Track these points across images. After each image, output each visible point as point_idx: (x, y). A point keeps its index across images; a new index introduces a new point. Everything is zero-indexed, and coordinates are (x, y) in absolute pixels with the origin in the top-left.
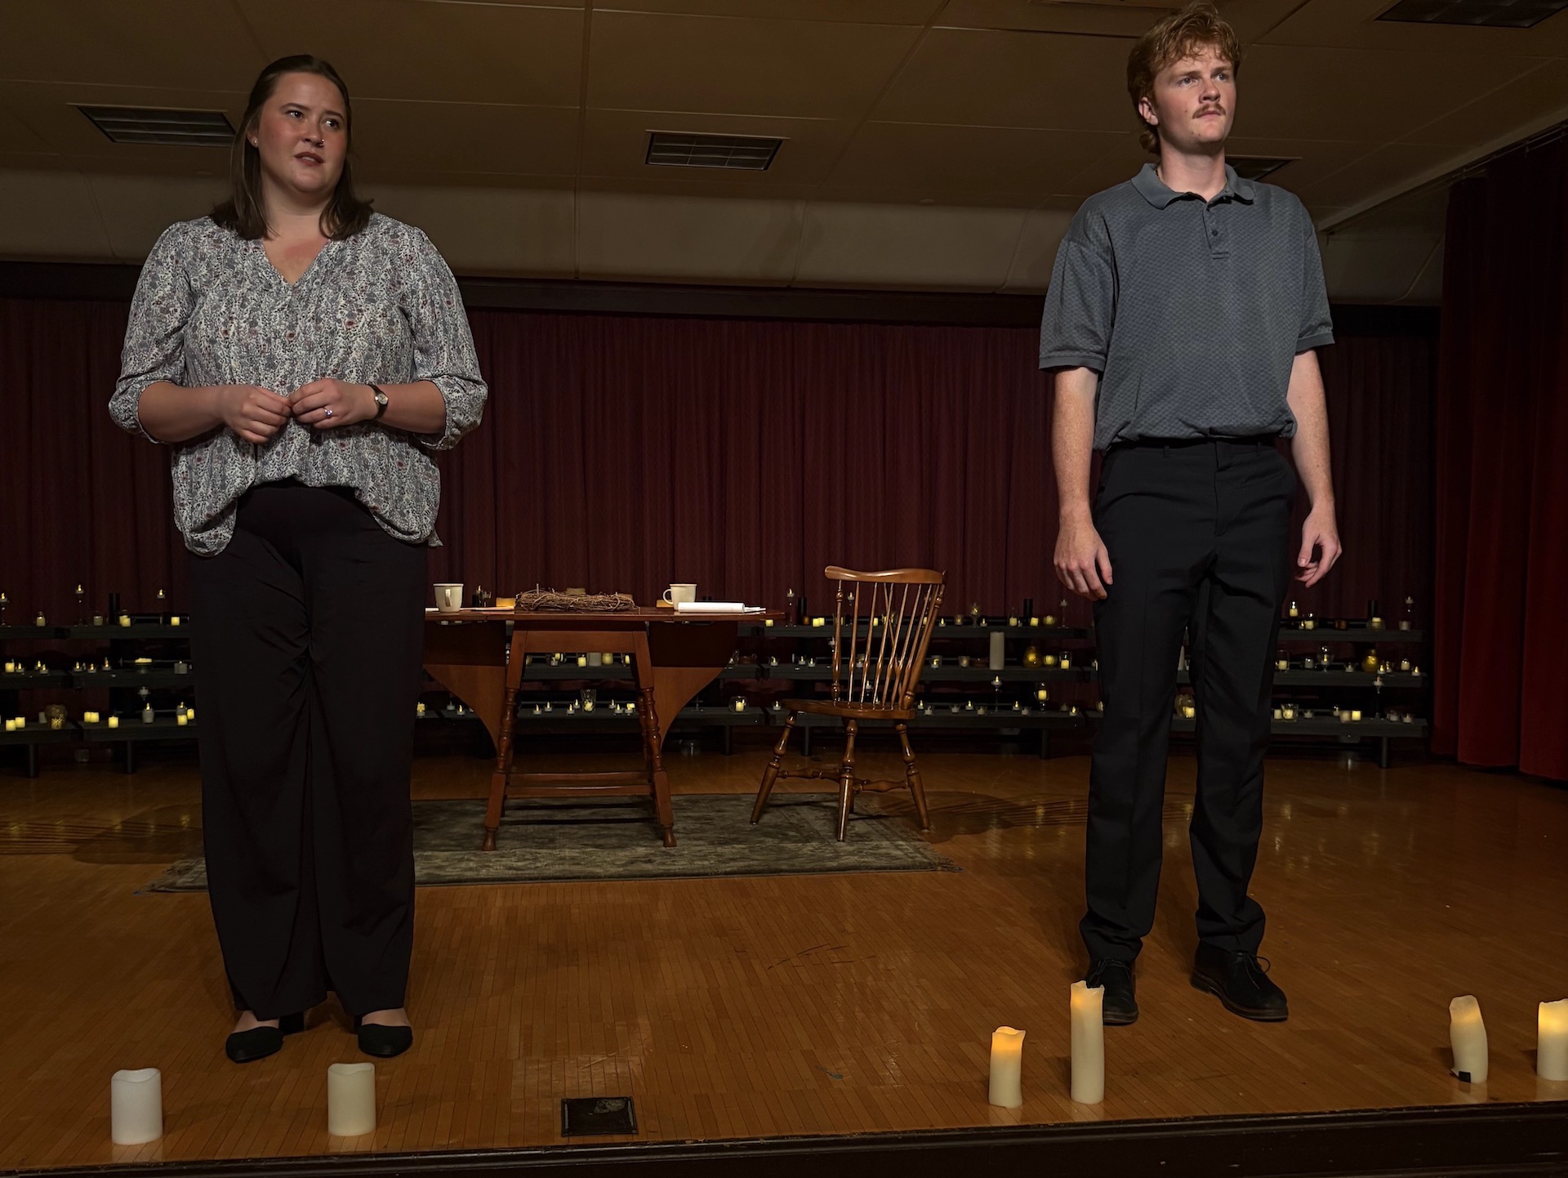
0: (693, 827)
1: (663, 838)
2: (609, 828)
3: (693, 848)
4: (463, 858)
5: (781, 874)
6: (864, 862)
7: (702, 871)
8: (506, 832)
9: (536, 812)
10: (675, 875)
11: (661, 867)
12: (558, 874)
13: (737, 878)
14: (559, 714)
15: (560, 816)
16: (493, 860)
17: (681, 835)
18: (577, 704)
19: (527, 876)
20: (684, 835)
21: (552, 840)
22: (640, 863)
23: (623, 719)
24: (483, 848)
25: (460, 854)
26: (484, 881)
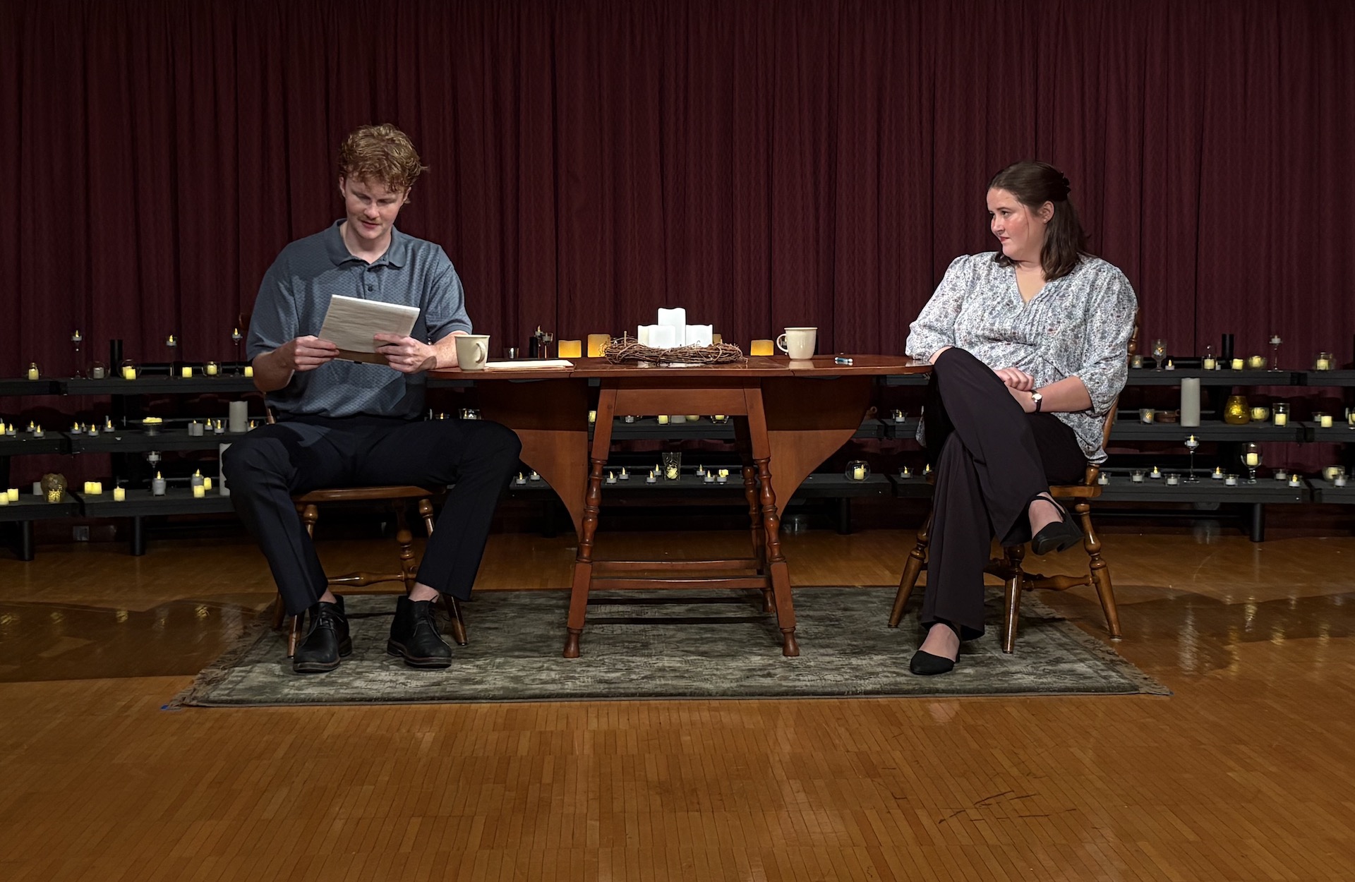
0: (816, 631)
1: (784, 645)
2: (713, 630)
3: (820, 659)
4: (543, 666)
5: (937, 695)
6: (1042, 683)
7: (836, 689)
8: (589, 633)
9: (621, 608)
10: (803, 693)
11: (784, 683)
12: (659, 690)
13: (882, 700)
14: (637, 483)
15: (651, 613)
16: (579, 670)
17: (804, 641)
18: (657, 469)
19: (622, 691)
20: (807, 641)
21: (646, 645)
22: (757, 678)
23: (716, 490)
24: (565, 654)
25: (538, 662)
26: (571, 697)
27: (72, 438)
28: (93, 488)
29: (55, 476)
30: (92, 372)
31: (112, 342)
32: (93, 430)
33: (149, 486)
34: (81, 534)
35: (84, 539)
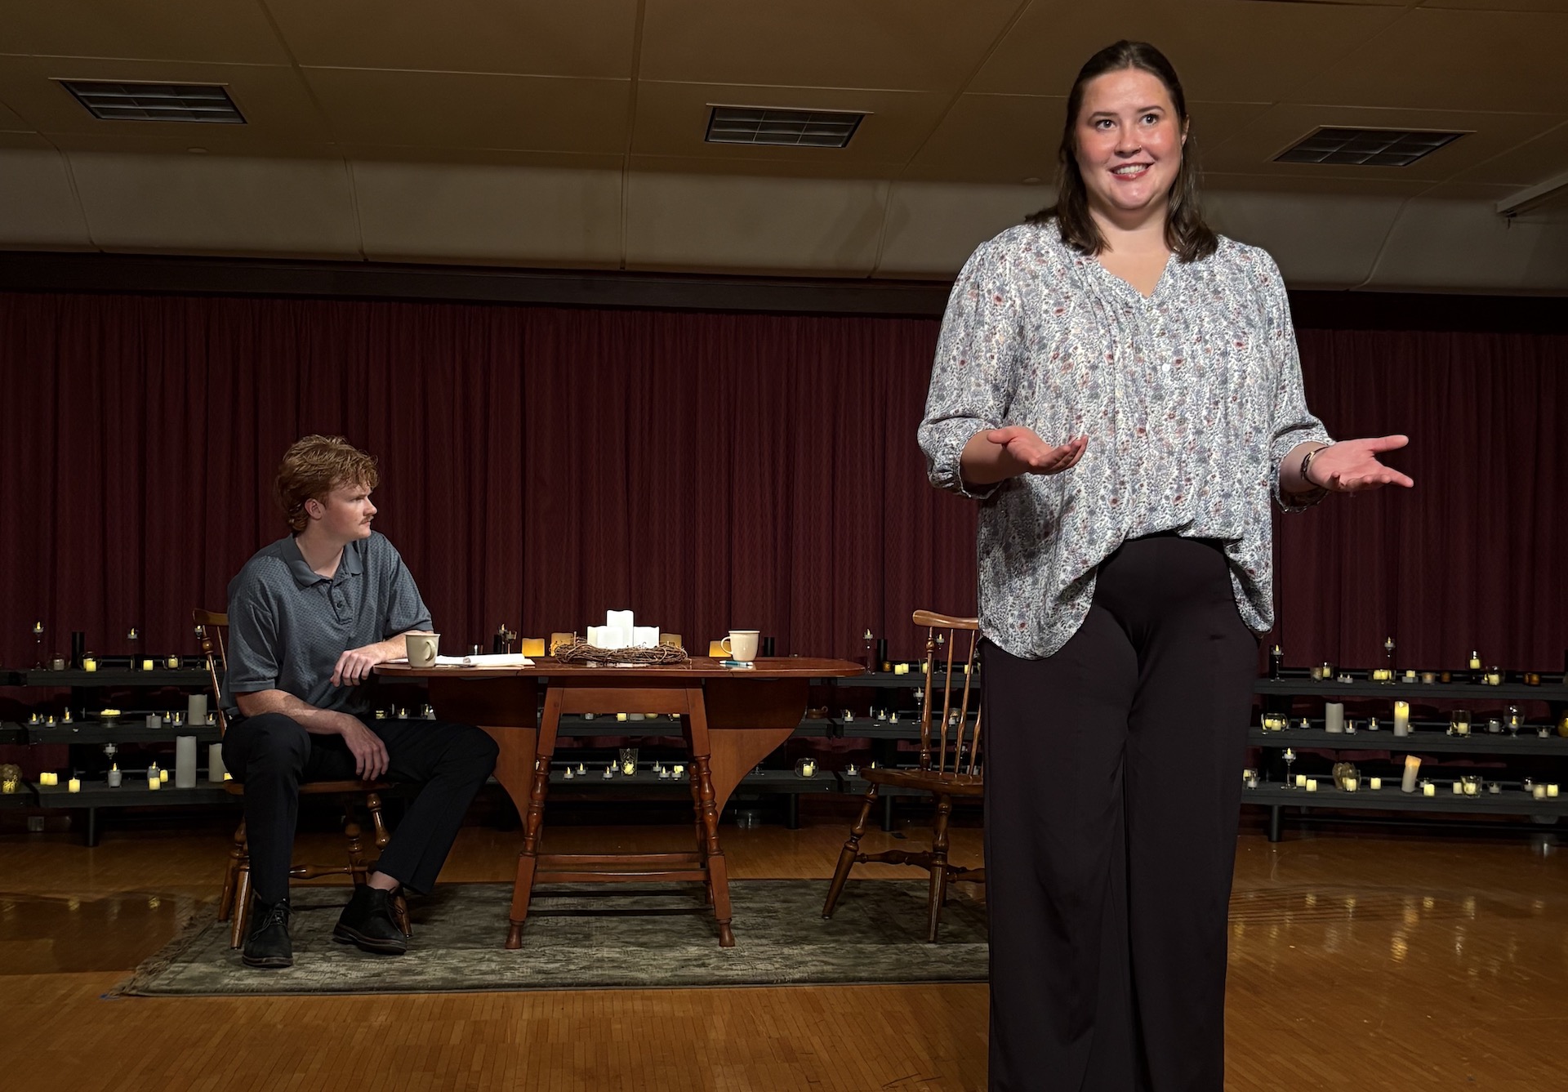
0: (754, 922)
1: (720, 936)
2: (654, 922)
3: (754, 949)
4: (484, 957)
5: (861, 983)
6: (959, 971)
7: (765, 978)
8: (533, 925)
9: (568, 900)
10: (734, 983)
11: (717, 973)
12: (595, 979)
13: (808, 988)
14: (594, 778)
15: (597, 905)
16: (519, 961)
17: (740, 932)
18: (615, 765)
19: (560, 981)
20: (743, 932)
21: (588, 937)
22: (692, 968)
23: (671, 785)
24: (507, 946)
25: (479, 953)
26: (509, 987)
27: (29, 728)
28: (49, 778)
29: (10, 766)
30: (52, 664)
31: (74, 635)
32: (51, 721)
33: (105, 778)
34: (36, 825)
35: (39, 829)
